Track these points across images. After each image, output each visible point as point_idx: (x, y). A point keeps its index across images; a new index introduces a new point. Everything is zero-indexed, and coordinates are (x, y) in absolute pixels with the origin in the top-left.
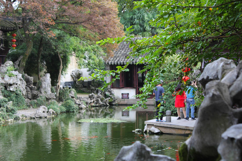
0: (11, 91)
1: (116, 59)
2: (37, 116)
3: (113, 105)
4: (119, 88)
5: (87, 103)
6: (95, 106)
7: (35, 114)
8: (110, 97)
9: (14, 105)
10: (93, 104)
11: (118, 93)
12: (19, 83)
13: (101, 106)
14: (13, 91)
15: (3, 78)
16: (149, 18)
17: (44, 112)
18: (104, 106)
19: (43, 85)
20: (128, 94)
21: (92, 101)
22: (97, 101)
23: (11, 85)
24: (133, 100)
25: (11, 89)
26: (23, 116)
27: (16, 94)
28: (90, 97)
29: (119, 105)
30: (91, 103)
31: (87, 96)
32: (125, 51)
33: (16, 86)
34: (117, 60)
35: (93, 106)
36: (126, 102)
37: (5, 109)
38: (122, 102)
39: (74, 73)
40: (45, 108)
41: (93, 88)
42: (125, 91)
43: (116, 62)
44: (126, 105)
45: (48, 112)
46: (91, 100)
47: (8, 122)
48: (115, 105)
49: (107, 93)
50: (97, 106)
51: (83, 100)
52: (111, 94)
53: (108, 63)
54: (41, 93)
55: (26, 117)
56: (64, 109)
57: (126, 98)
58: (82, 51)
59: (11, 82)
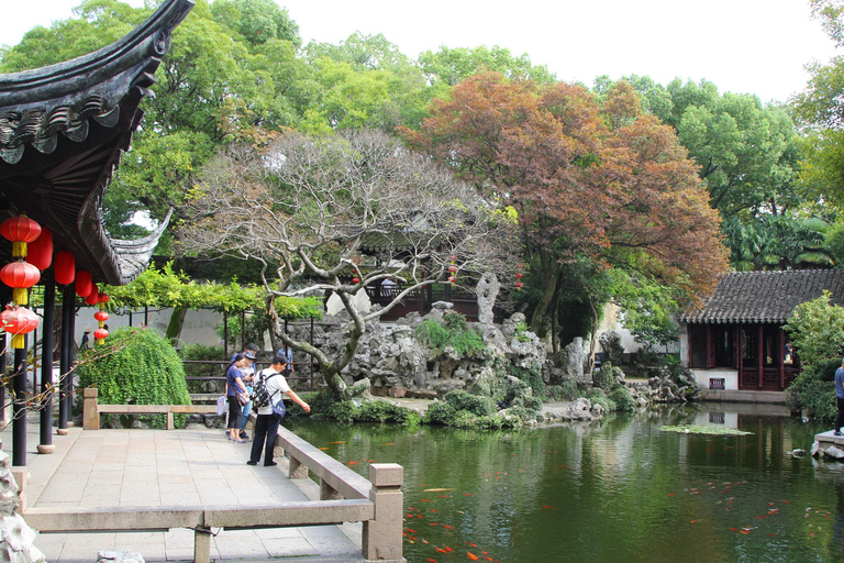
0: (522, 368)
1: (700, 312)
2: (573, 417)
3: (692, 400)
4: (704, 367)
5: (647, 395)
6: (661, 402)
7: (569, 413)
8: (687, 384)
9: (534, 394)
10: (657, 398)
11: (702, 378)
12: (536, 353)
13: (671, 402)
14: (527, 369)
15: (509, 344)
16: (749, 234)
17: (584, 409)
18: (677, 401)
19: (572, 359)
20: (723, 380)
21: (657, 391)
22: (665, 391)
23: (522, 357)
24: (733, 391)
25: (523, 365)
26: (548, 414)
27: (531, 374)
28: (651, 384)
29: (704, 401)
30: (654, 394)
31: (646, 381)
32: (715, 298)
33: (531, 359)
34: (702, 315)
35: (657, 402)
36: (718, 394)
37: (521, 401)
38: (711, 396)
39: (605, 337)
40: (586, 403)
41: (642, 366)
42: (717, 374)
43: (700, 317)
44: (719, 401)
45: (591, 410)
46: (653, 389)
47: (529, 425)
48: (697, 401)
49: (682, 377)
50: (664, 402)
51: (641, 390)
52: (690, 379)
53: (685, 320)
54: (567, 373)
55: (554, 417)
56: (614, 405)
57: (718, 388)
58: (632, 296)
59: (524, 351)
